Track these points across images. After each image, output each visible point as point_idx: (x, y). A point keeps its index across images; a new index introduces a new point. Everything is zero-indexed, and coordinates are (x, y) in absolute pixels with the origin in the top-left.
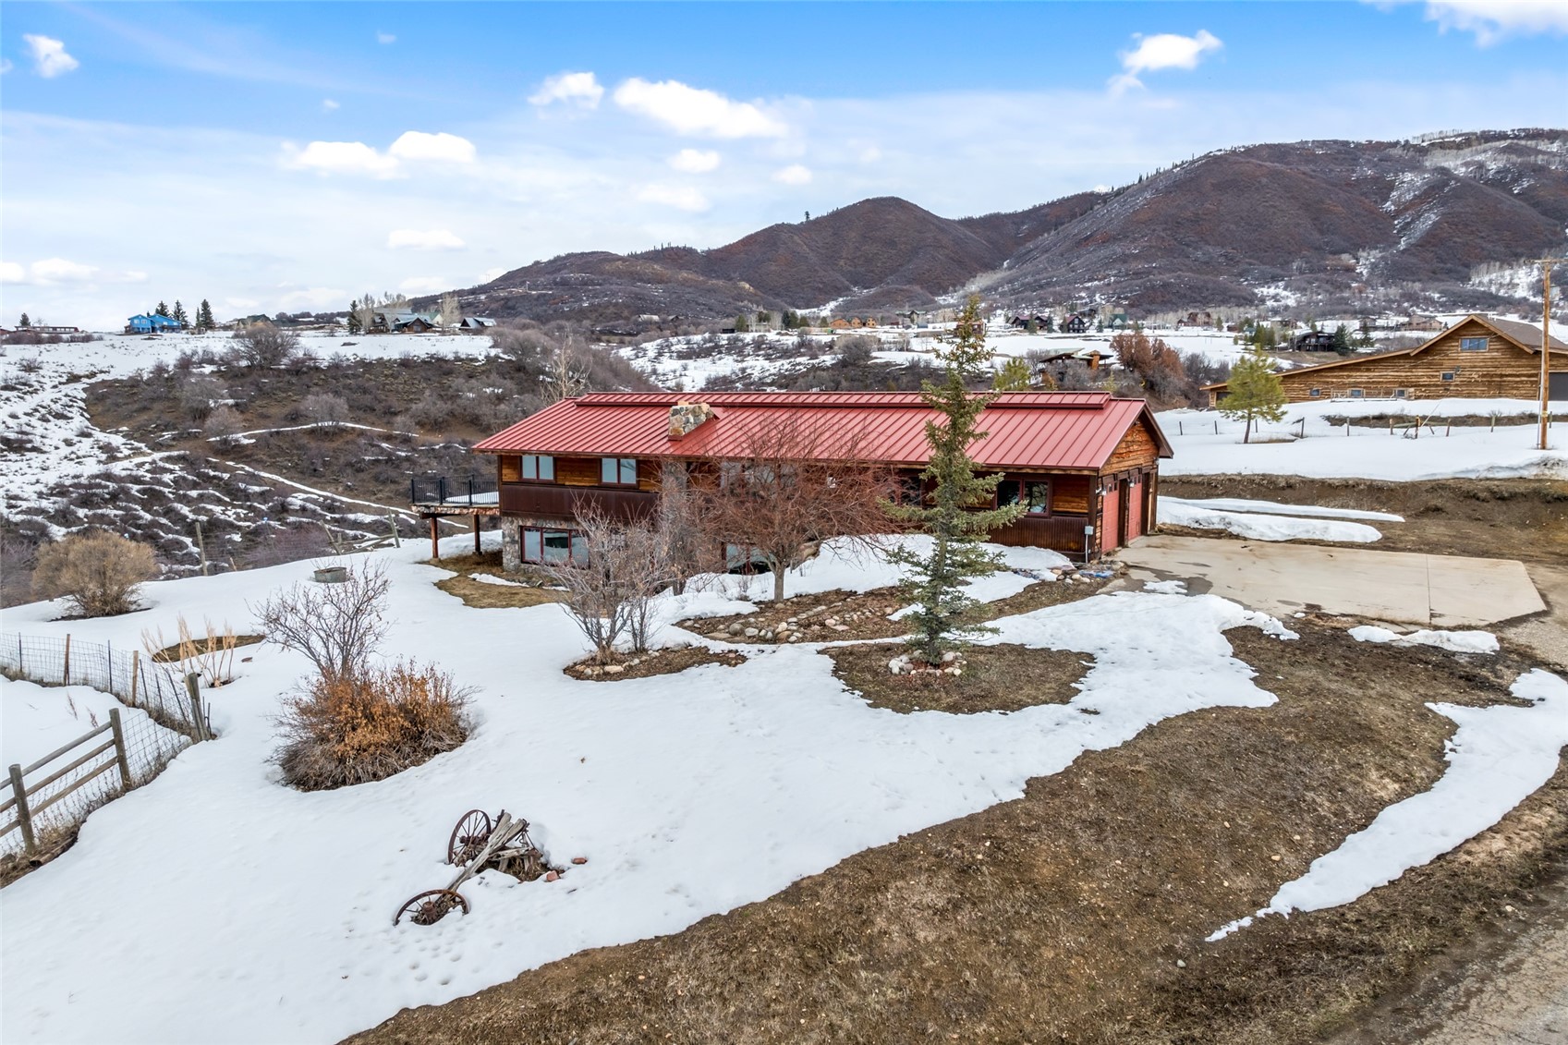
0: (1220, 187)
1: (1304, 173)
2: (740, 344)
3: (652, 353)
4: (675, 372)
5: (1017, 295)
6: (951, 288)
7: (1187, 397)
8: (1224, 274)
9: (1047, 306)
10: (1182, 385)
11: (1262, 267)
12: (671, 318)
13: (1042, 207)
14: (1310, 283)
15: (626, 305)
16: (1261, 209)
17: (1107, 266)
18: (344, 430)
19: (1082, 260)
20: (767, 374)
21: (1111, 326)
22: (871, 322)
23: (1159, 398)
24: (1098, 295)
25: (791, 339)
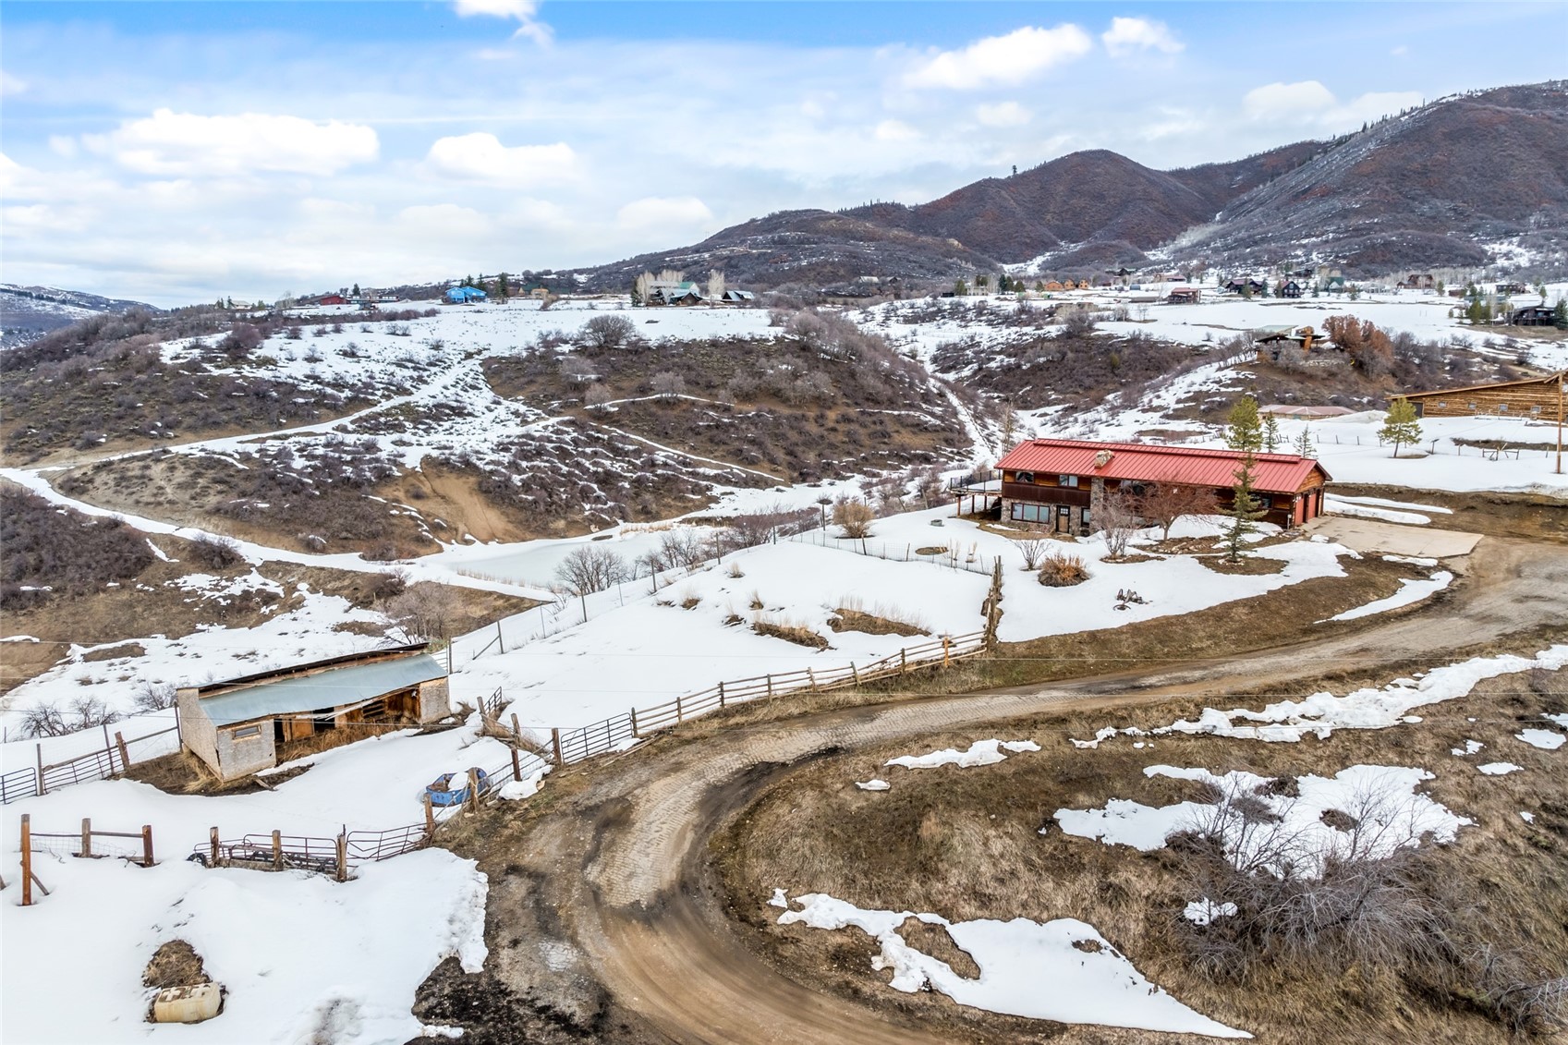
0: (1452, 137)
1: (1549, 118)
2: (962, 309)
3: (879, 318)
4: (905, 337)
5: (1232, 252)
6: (1161, 243)
7: (1394, 375)
8: (1453, 229)
9: (1261, 265)
10: (1390, 365)
11: (1496, 222)
12: (889, 279)
13: (1257, 157)
14: (1548, 239)
15: (841, 264)
16: (1497, 159)
17: (1325, 221)
18: (679, 400)
19: (1300, 214)
20: (995, 343)
21: (1326, 290)
22: (1084, 284)
23: (1367, 376)
24: (1314, 254)
25: (1010, 305)
